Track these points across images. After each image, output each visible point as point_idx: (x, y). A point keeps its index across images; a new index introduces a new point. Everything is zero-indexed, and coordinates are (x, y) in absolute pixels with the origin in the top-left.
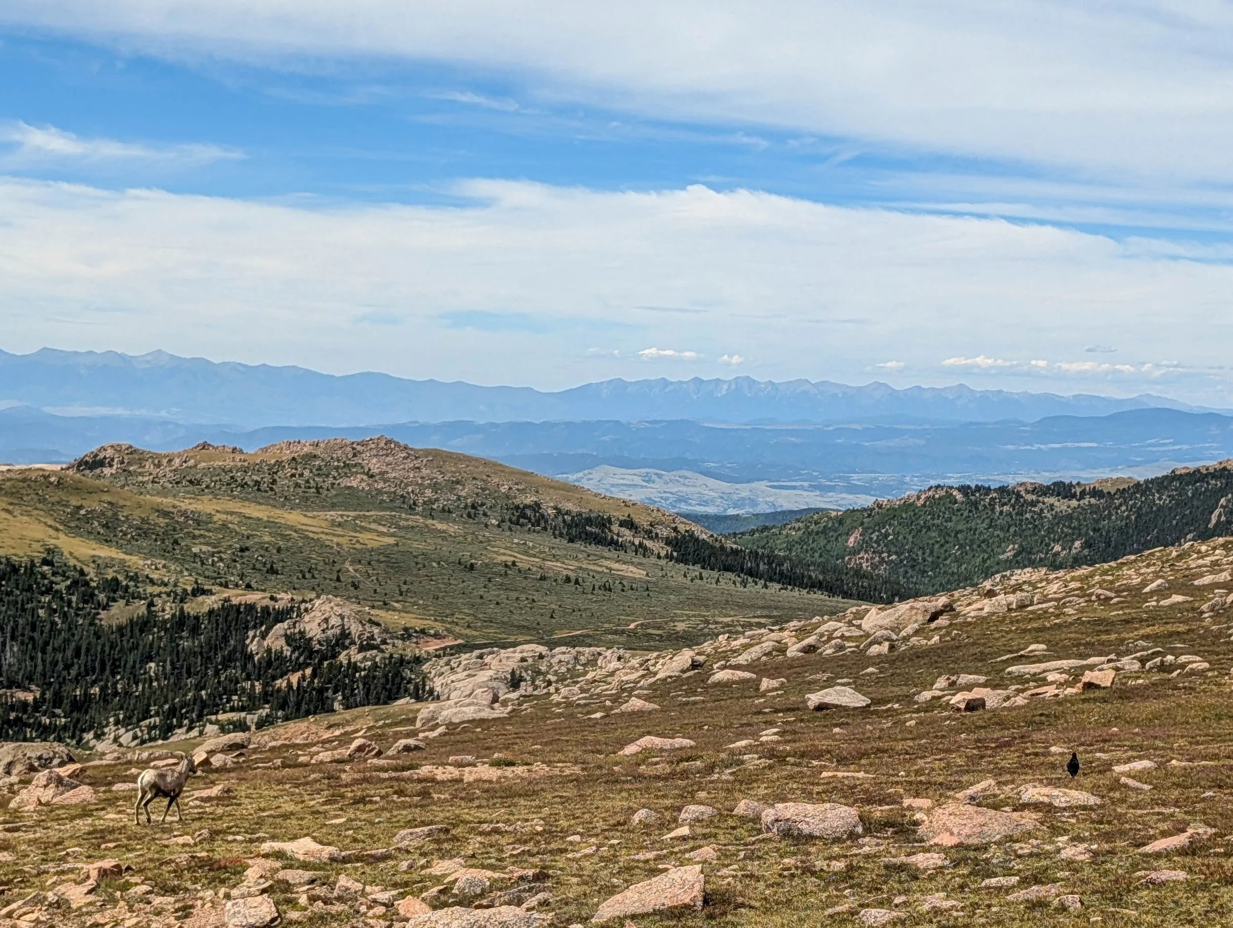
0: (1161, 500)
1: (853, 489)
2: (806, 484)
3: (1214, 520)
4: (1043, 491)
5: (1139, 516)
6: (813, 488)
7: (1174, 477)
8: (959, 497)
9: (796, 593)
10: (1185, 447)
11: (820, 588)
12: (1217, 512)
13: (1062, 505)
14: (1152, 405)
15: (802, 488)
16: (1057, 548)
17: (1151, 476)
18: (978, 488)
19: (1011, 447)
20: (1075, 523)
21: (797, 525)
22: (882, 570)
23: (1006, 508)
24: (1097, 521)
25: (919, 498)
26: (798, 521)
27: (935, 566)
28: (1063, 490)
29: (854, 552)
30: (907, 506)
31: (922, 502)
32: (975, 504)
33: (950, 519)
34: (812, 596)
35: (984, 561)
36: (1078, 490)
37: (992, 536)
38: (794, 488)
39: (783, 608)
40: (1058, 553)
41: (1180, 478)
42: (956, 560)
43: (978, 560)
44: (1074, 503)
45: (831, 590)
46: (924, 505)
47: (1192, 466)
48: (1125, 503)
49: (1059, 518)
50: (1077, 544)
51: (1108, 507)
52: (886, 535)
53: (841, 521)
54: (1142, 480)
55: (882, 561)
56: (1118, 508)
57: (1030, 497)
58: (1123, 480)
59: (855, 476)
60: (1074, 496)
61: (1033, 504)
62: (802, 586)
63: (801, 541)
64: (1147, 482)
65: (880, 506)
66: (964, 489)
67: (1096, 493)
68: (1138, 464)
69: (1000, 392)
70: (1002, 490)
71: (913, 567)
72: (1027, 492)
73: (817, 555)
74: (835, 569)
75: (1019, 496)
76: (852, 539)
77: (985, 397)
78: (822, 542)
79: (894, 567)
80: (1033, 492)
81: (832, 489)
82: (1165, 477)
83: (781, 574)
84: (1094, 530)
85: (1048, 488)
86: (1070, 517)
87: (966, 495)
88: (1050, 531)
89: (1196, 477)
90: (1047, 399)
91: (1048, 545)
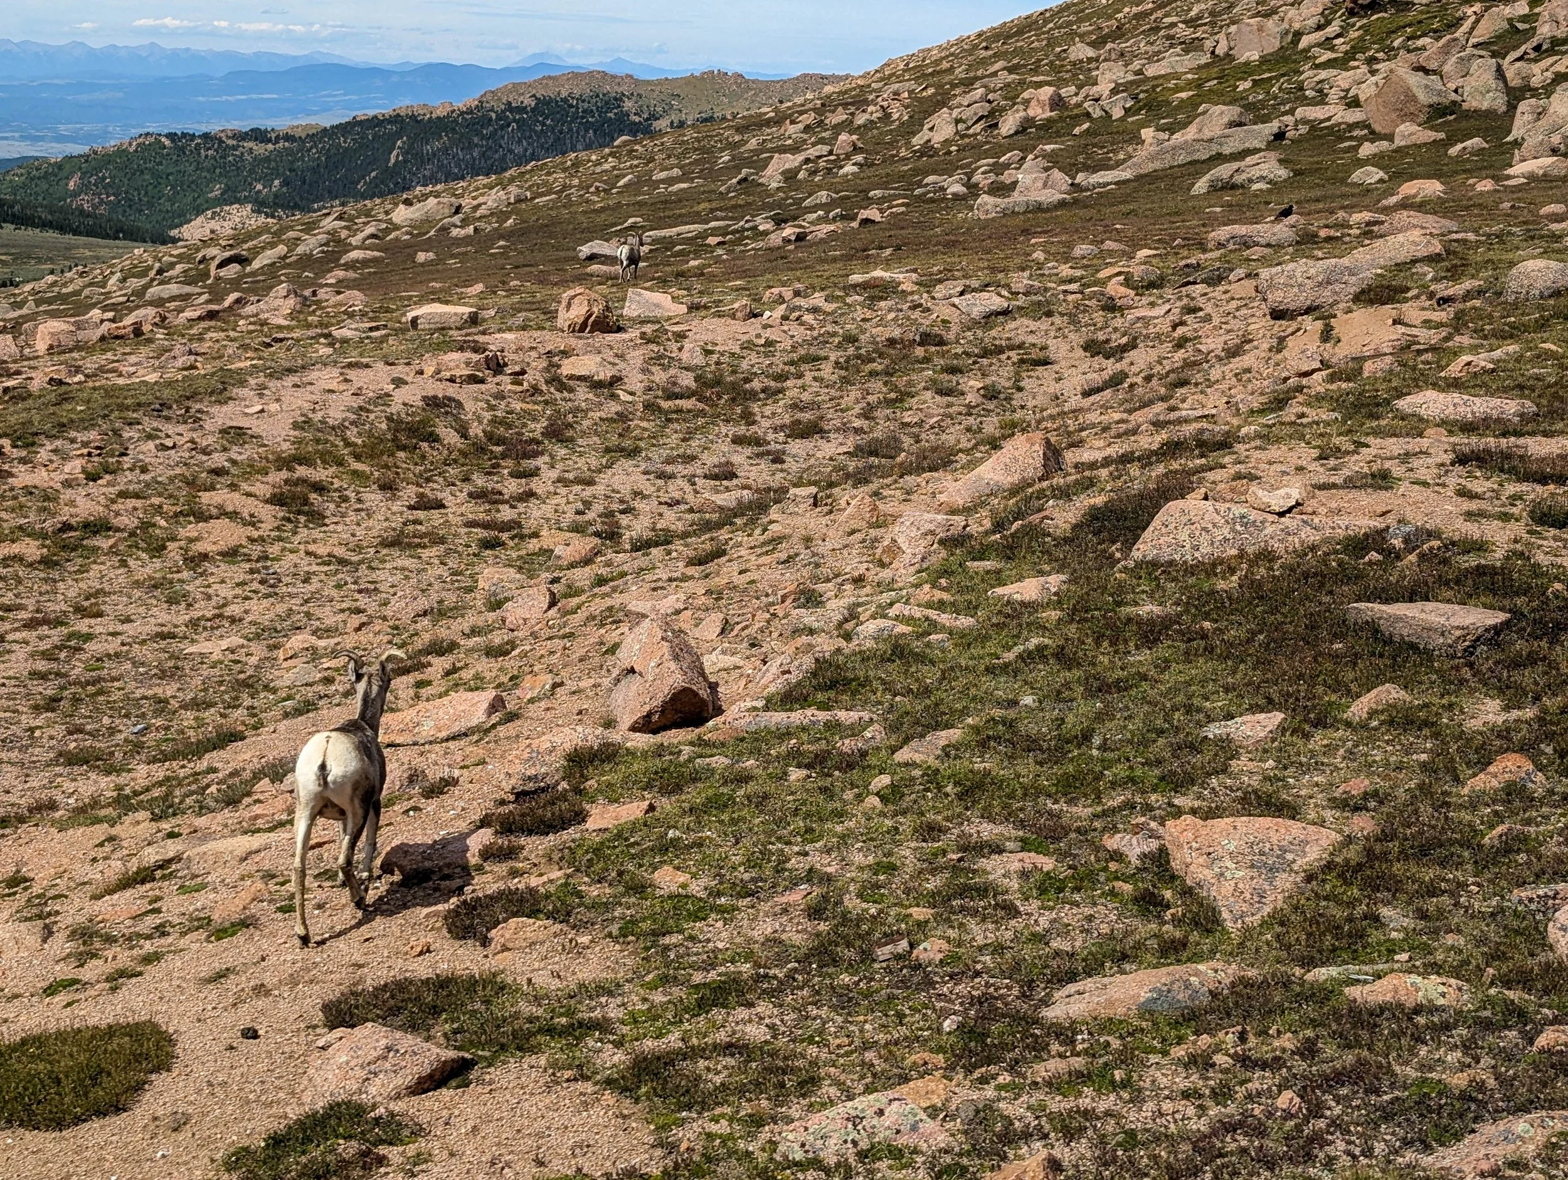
0: (345, 142)
1: (61, 139)
2: (16, 135)
3: (393, 161)
4: (242, 136)
5: (328, 158)
6: (23, 138)
7: (355, 123)
8: (167, 142)
9: (30, 231)
10: (354, 97)
11: (51, 227)
12: (395, 153)
13: (260, 149)
14: (322, 61)
15: (13, 138)
16: (259, 187)
17: (336, 122)
18: (184, 135)
19: (201, 99)
20: (273, 164)
21: (19, 172)
22: (102, 210)
23: (210, 152)
24: (292, 163)
25: (130, 144)
26: (20, 167)
27: (150, 205)
28: (259, 135)
29: (75, 194)
30: (121, 152)
31: (133, 148)
32: (182, 149)
33: (161, 163)
34: (45, 234)
35: (195, 200)
36: (273, 135)
37: (199, 177)
38: (6, 138)
39: (20, 246)
40: (259, 192)
41: (361, 123)
42: (169, 200)
43: (190, 199)
44: (270, 146)
45: (62, 229)
46: (136, 151)
47: (371, 113)
48: (316, 146)
49: (259, 161)
50: (277, 182)
51: (300, 150)
52: (104, 178)
53: (59, 166)
54: (328, 126)
55: (102, 202)
56: (309, 150)
57: (231, 142)
58: (311, 126)
59: (62, 127)
60: (269, 141)
61: (235, 148)
62: (34, 225)
63: (24, 186)
64: (332, 127)
65: (95, 153)
66: (171, 136)
67: (288, 138)
68: (315, 113)
69: (188, 50)
70: (206, 136)
71: (130, 206)
72: (228, 137)
73: (40, 198)
74: (61, 210)
75: (221, 141)
76: (72, 183)
77: (175, 54)
78: (45, 186)
79: (113, 206)
80: (234, 137)
81: (41, 139)
82: (348, 123)
83: (14, 215)
84: (290, 170)
85: (246, 133)
86: (267, 159)
87: (173, 141)
88: (251, 172)
89: (374, 122)
90: (229, 56)
91: (250, 184)
